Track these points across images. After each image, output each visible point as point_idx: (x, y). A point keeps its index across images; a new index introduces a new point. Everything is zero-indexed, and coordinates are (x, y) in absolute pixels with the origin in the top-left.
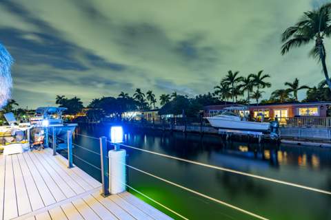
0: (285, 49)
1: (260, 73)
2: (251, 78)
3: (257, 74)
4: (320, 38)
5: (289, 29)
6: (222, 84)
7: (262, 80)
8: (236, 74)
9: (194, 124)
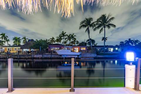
0: (80, 28)
1: (73, 34)
2: (71, 36)
3: (72, 34)
4: (88, 27)
5: (82, 22)
6: (59, 36)
7: (74, 37)
8: (65, 33)
9: (47, 54)
